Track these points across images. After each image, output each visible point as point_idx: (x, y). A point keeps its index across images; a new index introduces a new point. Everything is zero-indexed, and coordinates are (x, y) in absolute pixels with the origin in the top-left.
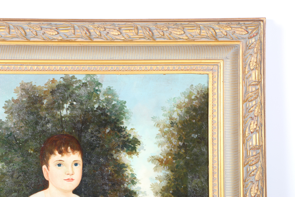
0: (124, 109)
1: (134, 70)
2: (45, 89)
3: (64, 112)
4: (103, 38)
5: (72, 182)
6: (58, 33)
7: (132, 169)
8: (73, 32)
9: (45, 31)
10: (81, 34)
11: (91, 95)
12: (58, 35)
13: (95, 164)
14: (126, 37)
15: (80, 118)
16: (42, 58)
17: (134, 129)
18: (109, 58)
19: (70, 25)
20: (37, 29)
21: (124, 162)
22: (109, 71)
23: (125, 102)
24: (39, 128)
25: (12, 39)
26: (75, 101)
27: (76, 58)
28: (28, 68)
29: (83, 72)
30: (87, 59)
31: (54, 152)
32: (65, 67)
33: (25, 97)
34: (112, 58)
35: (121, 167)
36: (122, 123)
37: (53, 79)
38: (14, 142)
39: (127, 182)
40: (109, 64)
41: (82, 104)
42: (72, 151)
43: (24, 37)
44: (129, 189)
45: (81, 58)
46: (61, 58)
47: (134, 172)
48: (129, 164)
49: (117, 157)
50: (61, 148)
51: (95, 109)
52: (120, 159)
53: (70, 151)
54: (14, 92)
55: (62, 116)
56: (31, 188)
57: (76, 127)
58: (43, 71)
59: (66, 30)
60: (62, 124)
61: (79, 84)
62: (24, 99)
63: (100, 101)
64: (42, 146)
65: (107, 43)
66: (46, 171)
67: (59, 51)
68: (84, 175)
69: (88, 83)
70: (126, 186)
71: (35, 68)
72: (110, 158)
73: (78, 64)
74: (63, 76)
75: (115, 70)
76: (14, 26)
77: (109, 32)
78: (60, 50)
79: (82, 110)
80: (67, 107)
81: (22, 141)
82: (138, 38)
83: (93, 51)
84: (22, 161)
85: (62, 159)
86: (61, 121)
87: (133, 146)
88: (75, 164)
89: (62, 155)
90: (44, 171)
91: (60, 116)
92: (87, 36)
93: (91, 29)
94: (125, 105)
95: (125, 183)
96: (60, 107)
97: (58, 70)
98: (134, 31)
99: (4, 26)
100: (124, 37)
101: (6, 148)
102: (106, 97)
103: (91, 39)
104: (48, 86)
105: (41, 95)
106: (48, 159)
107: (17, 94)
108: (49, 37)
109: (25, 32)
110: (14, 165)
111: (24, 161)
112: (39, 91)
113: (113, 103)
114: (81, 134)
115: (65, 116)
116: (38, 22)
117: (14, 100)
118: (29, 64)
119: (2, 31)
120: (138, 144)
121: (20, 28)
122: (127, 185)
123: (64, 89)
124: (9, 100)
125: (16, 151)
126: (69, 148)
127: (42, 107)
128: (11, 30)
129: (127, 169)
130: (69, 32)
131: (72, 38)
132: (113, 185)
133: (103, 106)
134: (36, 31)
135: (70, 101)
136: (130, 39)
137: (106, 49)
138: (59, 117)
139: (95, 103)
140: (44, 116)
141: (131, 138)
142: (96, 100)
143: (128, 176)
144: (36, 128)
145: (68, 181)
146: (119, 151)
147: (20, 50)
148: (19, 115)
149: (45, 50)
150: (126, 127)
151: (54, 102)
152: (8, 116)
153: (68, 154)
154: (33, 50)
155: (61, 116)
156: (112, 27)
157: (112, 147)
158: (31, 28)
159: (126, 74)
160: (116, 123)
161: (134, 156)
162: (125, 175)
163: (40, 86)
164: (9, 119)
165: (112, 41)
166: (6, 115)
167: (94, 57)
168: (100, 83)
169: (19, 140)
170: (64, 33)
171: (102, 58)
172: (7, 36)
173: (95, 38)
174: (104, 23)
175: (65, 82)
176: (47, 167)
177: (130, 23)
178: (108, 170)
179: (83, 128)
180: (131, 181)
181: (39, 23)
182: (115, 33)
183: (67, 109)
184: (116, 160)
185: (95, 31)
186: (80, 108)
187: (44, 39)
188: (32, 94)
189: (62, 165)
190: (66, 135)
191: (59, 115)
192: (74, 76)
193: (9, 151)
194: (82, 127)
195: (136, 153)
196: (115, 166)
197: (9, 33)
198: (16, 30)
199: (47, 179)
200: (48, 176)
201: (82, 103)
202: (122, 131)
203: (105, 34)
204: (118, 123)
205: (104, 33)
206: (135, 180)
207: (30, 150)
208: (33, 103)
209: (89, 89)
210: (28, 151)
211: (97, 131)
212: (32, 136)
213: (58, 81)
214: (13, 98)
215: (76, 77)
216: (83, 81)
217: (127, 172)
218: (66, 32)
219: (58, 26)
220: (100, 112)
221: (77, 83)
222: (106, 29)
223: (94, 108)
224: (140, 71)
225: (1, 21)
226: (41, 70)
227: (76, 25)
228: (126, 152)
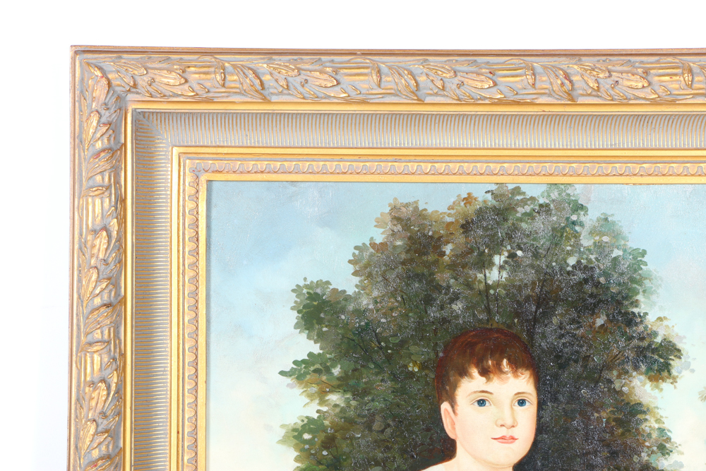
0: (642, 269)
1: (671, 173)
2: (449, 219)
3: (494, 275)
4: (604, 95)
5: (511, 445)
6: (495, 84)
7: (661, 417)
8: (531, 81)
9: (463, 79)
10: (549, 86)
11: (559, 235)
12: (494, 90)
13: (568, 403)
14: (660, 94)
15: (533, 289)
16: (444, 143)
17: (665, 318)
18: (607, 145)
19: (521, 65)
20: (444, 75)
21: (641, 400)
22: (607, 175)
23: (644, 253)
24: (433, 313)
25: (382, 97)
26: (521, 249)
27: (527, 144)
28: (412, 167)
29: (544, 177)
30: (553, 147)
31: (470, 370)
32: (499, 166)
33: (402, 239)
34: (615, 144)
35: (631, 413)
36: (636, 303)
37: (469, 194)
38: (373, 345)
39: (647, 450)
40: (608, 159)
41: (536, 255)
42: (513, 368)
43: (413, 92)
44: (654, 465)
45: (539, 144)
46: (491, 145)
47: (666, 425)
48: (652, 406)
49: (623, 386)
50: (485, 362)
51: (569, 269)
52: (631, 393)
53: (506, 370)
54: (375, 226)
55: (489, 284)
56: (413, 456)
57: (522, 312)
58: (447, 174)
59: (513, 76)
60: (488, 303)
61: (532, 206)
62: (399, 243)
63: (582, 250)
64: (441, 354)
65: (610, 107)
66: (450, 417)
67: (486, 128)
68: (541, 428)
69: (552, 206)
70: (646, 458)
71: (427, 169)
72: (606, 389)
73: (530, 159)
74: (494, 187)
75: (621, 175)
76: (390, 68)
77: (620, 81)
78: (488, 126)
79: (538, 270)
80: (502, 263)
81: (393, 344)
82: (691, 96)
83: (570, 127)
84: (393, 392)
85: (489, 387)
86: (487, 296)
87: (662, 360)
88: (519, 400)
89: (489, 379)
90: (445, 415)
91: (484, 284)
92: (565, 92)
93: (575, 75)
94: (643, 259)
95: (643, 452)
96: (484, 263)
97: (481, 174)
98: (682, 79)
99: (367, 68)
100: (655, 93)
101: (355, 360)
102: (596, 238)
103: (572, 100)
104: (455, 211)
105: (438, 232)
106: (455, 387)
107: (382, 230)
108: (471, 93)
109: (416, 82)
110: (373, 400)
111: (397, 392)
112: (434, 223)
113: (614, 255)
114: (534, 328)
115: (497, 285)
116: (445, 59)
117: (375, 244)
118: (413, 158)
119: (361, 81)
120: (675, 356)
121: (406, 72)
122: (649, 455)
123: (494, 219)
124: (364, 244)
125: (377, 366)
126: (505, 361)
127: (441, 262)
128: (383, 77)
129: (647, 417)
130: (520, 82)
131: (525, 97)
132: (614, 454)
133: (590, 261)
134: (441, 79)
135: (509, 247)
136: (670, 98)
137: (603, 122)
138: (482, 287)
139: (569, 254)
140: (444, 284)
141: (659, 340)
142: (571, 246)
143: (649, 435)
144: (426, 312)
145: (502, 443)
146: (627, 372)
147: (395, 124)
148: (387, 280)
149: (454, 124)
150: (646, 314)
151: (471, 251)
152: (359, 282)
153: (503, 376)
154: (424, 126)
155: (486, 283)
156: (625, 68)
157: (611, 361)
158: (430, 73)
159: (649, 184)
160: (619, 303)
161: (666, 386)
162: (643, 430)
163: (437, 211)
164: (364, 290)
165: (625, 102)
166: (356, 280)
167: (571, 142)
168: (582, 205)
169: (386, 340)
170: (508, 84)
171: (591, 144)
172: (374, 92)
173: (583, 95)
174: (604, 58)
175: (498, 203)
176: (453, 407)
177: (670, 59)
178: (600, 419)
179: (540, 313)
180: (658, 448)
181: (448, 60)
182: (634, 84)
183: (501, 268)
184: (620, 393)
185: (586, 78)
186: (532, 266)
187: (459, 100)
188: (418, 231)
189: (487, 402)
190: (498, 331)
191: (482, 282)
192: (518, 188)
193: (362, 366)
194: (536, 312)
195: (669, 379)
196: (619, 410)
197: (379, 86)
198: (396, 76)
199: (451, 435)
200: (454, 428)
201: (538, 253)
202: (636, 324)
203: (608, 86)
204: (626, 303)
205: (606, 84)
206: (668, 445)
207: (411, 365)
208: (422, 253)
209: (555, 218)
210: (406, 366)
211: (573, 321)
212: (415, 330)
213: (480, 199)
214: (372, 238)
215: (524, 191)
216: (541, 201)
217: (648, 424)
218: (513, 82)
219: (495, 67)
220: (580, 276)
221: (527, 204)
222: (614, 74)
223: (568, 265)
224: (686, 175)
225: (359, 55)
226: (441, 174)
227: (538, 63)
228: (646, 373)
